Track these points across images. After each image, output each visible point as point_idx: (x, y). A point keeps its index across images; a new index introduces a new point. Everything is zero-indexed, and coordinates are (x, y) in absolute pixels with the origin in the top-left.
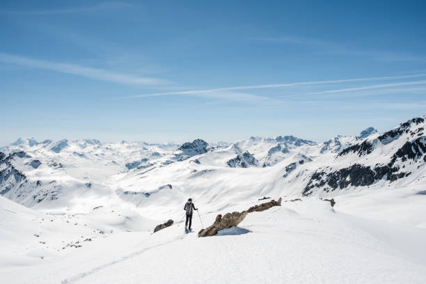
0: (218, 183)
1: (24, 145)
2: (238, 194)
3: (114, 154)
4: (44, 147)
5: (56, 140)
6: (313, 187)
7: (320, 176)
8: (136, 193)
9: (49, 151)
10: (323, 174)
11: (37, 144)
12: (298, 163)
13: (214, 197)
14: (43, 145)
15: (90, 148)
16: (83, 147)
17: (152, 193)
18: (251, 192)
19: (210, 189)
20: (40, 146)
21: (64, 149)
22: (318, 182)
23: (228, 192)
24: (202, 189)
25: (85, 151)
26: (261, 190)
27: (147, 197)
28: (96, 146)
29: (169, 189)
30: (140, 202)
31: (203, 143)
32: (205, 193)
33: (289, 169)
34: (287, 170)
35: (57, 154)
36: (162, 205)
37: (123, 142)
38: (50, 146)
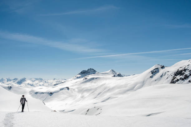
0: (102, 85)
1: (5, 82)
2: (117, 91)
3: (49, 85)
4: (14, 82)
5: (20, 78)
6: (178, 80)
7: (183, 72)
8: (43, 93)
9: (16, 83)
10: (185, 70)
11: (10, 80)
12: (160, 68)
13: (99, 94)
14: (13, 81)
15: (37, 82)
16: (33, 81)
17: (54, 92)
18: (127, 88)
19: (96, 89)
20: (12, 81)
21: (24, 83)
22: (182, 77)
23: (109, 90)
24: (91, 90)
25: (34, 83)
26: (134, 87)
27: (51, 95)
28: (40, 81)
29: (67, 90)
30: (45, 99)
31: (93, 71)
32: (93, 92)
33: (154, 72)
34: (152, 73)
35: (20, 85)
36: (61, 100)
37: (54, 79)
38: (17, 81)
